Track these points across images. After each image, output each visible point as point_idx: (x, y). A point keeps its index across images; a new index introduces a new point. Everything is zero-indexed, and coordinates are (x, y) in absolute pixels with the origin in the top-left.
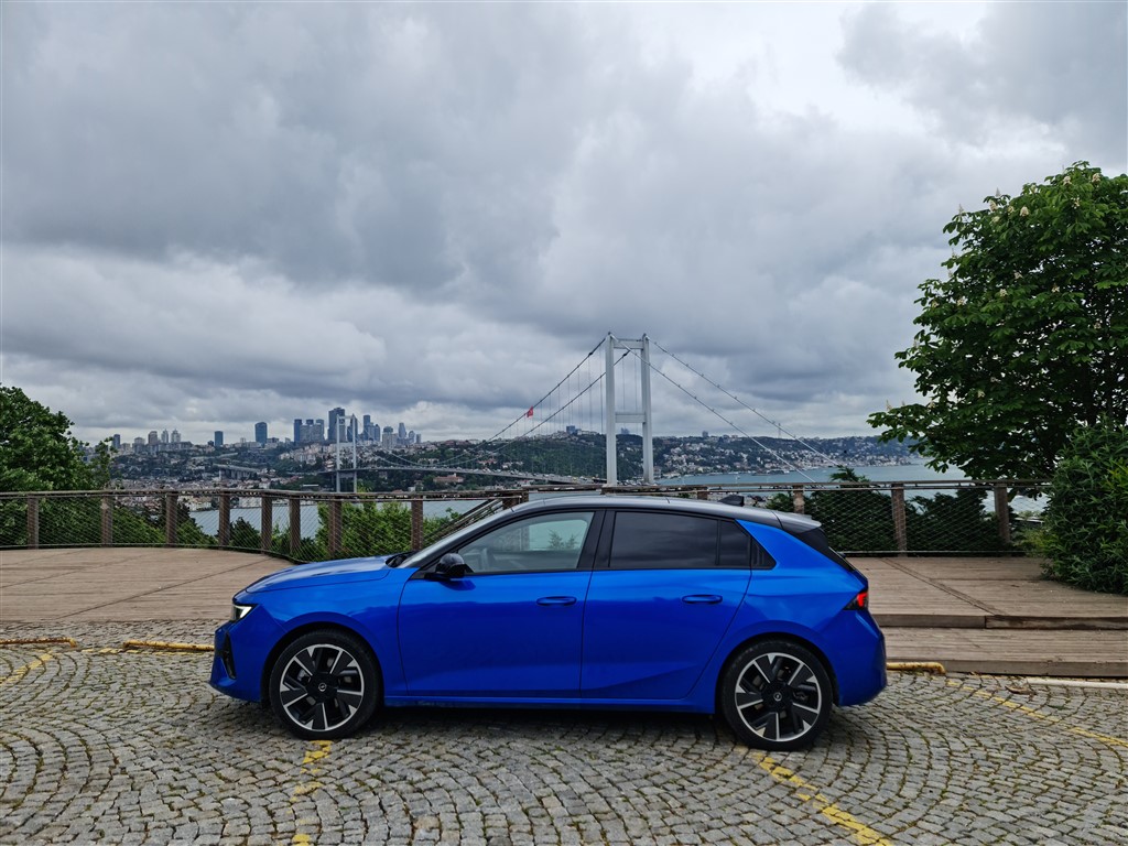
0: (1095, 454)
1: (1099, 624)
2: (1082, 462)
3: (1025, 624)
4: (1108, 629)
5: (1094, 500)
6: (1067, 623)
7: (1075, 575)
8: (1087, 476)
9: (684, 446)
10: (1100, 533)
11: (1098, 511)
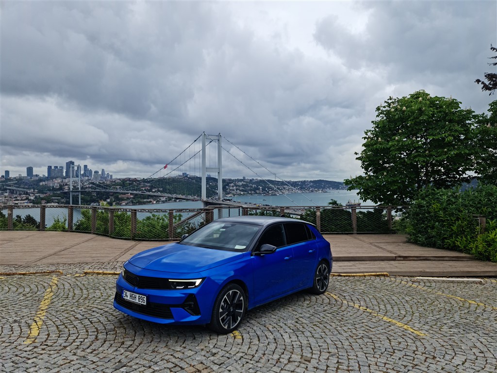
0: (426, 199)
1: (432, 258)
2: (422, 201)
3: (408, 259)
4: (435, 260)
5: (427, 215)
6: (421, 258)
7: (419, 241)
8: (424, 207)
9: (235, 183)
10: (428, 226)
11: (428, 219)
